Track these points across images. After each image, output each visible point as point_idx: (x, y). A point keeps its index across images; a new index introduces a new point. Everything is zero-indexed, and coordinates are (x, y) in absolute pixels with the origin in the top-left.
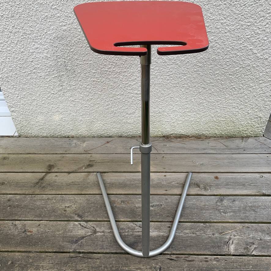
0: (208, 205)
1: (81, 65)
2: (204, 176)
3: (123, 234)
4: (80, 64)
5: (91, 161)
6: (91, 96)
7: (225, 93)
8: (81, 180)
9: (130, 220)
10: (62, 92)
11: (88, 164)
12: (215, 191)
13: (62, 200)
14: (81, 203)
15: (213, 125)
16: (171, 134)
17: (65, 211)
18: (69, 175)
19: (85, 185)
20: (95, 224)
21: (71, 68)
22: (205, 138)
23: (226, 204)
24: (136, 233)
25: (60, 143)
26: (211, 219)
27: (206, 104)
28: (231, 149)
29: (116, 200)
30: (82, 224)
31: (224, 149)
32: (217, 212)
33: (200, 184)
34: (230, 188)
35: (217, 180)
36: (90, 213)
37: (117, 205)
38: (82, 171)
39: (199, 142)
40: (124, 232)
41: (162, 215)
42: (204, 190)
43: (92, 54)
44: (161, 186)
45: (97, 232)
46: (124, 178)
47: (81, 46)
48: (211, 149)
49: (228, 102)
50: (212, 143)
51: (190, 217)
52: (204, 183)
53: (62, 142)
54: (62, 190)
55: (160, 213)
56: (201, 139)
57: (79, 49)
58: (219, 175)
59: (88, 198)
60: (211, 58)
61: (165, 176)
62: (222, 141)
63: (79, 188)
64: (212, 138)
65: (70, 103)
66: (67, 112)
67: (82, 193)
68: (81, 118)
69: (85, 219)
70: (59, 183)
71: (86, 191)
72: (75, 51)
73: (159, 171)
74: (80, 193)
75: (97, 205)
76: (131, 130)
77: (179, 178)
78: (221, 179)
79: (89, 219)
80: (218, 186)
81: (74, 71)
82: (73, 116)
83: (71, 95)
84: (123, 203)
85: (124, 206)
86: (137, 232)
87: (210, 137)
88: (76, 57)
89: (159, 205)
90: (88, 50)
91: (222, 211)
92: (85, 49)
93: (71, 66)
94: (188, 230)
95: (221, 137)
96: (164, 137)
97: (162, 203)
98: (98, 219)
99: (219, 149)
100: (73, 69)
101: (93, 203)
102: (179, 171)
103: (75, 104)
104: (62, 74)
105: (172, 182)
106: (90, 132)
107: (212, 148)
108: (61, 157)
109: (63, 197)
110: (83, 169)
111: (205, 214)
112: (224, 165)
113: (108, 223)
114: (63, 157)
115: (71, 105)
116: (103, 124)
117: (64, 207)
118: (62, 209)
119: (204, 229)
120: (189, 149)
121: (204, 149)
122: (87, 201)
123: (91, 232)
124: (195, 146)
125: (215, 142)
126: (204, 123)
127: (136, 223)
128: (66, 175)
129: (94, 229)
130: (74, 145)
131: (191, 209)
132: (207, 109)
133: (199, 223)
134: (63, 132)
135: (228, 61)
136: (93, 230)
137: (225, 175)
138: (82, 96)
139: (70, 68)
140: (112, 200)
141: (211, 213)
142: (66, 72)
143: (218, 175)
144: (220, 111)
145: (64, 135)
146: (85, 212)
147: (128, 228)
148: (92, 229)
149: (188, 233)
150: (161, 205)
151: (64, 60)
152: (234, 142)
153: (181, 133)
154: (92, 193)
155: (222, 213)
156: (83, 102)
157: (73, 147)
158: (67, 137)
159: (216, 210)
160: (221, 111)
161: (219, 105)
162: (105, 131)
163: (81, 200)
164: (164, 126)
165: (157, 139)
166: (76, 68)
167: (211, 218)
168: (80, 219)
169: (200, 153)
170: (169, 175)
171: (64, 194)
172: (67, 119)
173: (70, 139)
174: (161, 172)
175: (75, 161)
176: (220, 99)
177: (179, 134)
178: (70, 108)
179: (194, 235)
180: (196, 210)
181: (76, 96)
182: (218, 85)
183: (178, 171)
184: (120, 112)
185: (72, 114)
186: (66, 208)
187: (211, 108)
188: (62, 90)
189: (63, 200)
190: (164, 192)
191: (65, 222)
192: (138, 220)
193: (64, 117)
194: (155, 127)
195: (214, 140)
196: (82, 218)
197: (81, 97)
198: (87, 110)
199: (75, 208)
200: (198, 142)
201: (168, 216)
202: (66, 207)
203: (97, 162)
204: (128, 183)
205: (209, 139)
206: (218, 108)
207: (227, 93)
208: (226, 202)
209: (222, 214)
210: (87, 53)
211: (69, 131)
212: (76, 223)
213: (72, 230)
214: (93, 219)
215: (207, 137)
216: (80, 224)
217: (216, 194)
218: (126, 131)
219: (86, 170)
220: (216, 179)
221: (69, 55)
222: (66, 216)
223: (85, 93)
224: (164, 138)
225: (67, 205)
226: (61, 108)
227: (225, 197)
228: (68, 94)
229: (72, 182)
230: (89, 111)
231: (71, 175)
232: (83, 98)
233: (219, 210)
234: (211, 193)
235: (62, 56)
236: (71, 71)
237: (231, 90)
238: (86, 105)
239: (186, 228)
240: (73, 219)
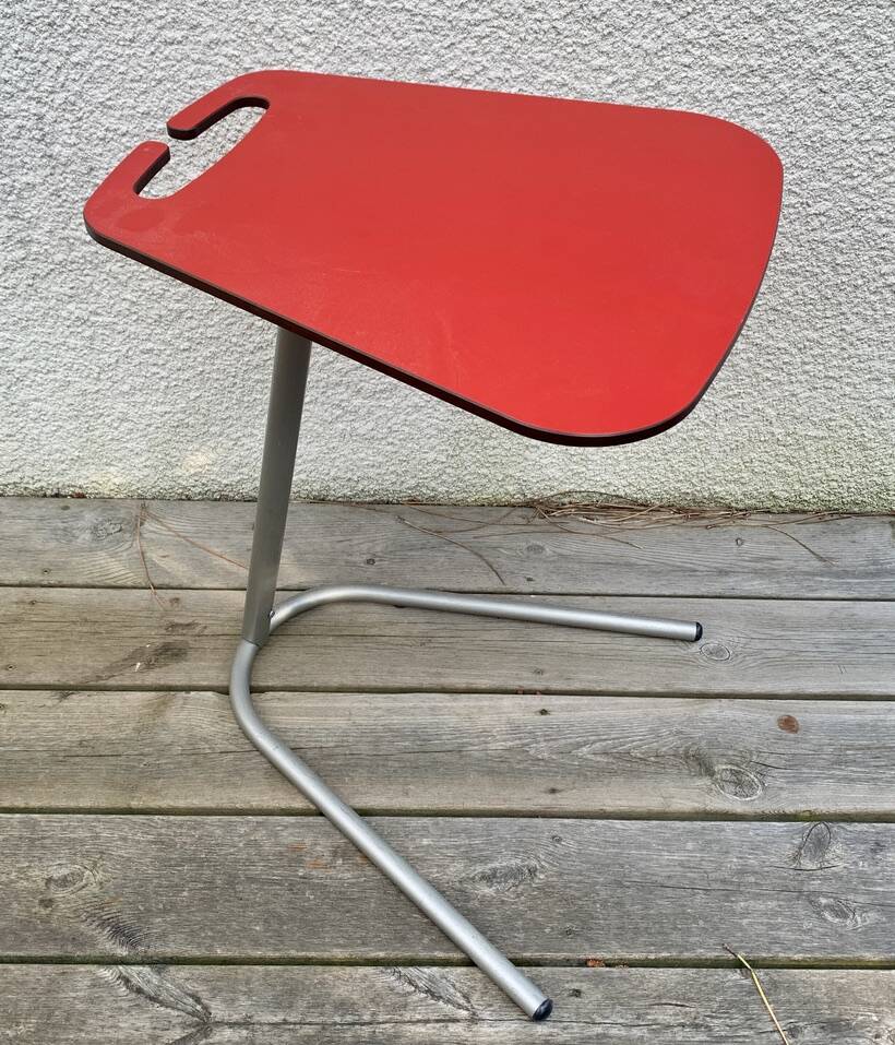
0: (757, 869)
1: (124, 140)
2: (729, 714)
3: (349, 1034)
4: (124, 135)
5: (174, 626)
6: (178, 301)
7: (844, 309)
8: (128, 730)
9: (382, 954)
10: (26, 273)
11: (159, 642)
12: (784, 794)
13: (32, 840)
14: (129, 859)
15: (765, 457)
16: (564, 494)
17: (47, 903)
18: (66, 703)
19: (146, 760)
20: (206, 981)
21: (75, 154)
22: (723, 516)
23: (841, 864)
24: (413, 1028)
25: (18, 527)
26: (776, 948)
27: (749, 360)
28: (847, 573)
29: (308, 841)
30: (136, 981)
31: (814, 575)
32: (801, 908)
33: (714, 760)
34: (853, 780)
35: (792, 735)
36: (173, 917)
37: (314, 873)
38: (127, 682)
39: (696, 534)
40: (353, 1024)
41: (540, 927)
42: (732, 788)
43: (191, 82)
44: (526, 770)
45: (219, 1024)
46: (342, 723)
47: (129, 36)
48: (755, 572)
49: (852, 351)
50: (758, 542)
51: (676, 937)
52: (730, 753)
53: (29, 524)
54: (31, 784)
55: (529, 915)
56: (705, 522)
57: (119, 50)
58: (799, 710)
59: (163, 831)
60: (799, 135)
61: (544, 712)
62: (803, 532)
63: (118, 778)
64: (752, 517)
65: (67, 333)
66: (51, 376)
67: (134, 804)
68: (121, 406)
69: (151, 951)
70: (14, 745)
71: (150, 792)
72: (98, 63)
73: (514, 684)
74: (121, 803)
75: (208, 873)
76: (372, 472)
77: (611, 726)
78: (808, 730)
79: (170, 950)
80: (796, 767)
81: (92, 169)
82: (84, 393)
83: (69, 292)
84: (340, 862)
85: (348, 875)
86: (419, 1021)
87: (746, 512)
88: (99, 95)
89: (520, 870)
90: (167, 58)
91: (823, 901)
92: (153, 53)
93: (73, 140)
94: (670, 1010)
95: (794, 511)
96: (529, 504)
97: (537, 858)
98: (220, 952)
99: (792, 573)
100: (85, 159)
101: (191, 860)
102: (611, 688)
103: (91, 338)
104: (24, 179)
105: (579, 746)
106: (169, 473)
107: (759, 565)
108: (23, 602)
109: (34, 826)
110: (136, 673)
111: (745, 921)
112: (821, 657)
113: (267, 974)
114: (32, 603)
115: (72, 341)
116: (234, 436)
117: (42, 884)
118: (33, 893)
119: (747, 1003)
120: (654, 573)
121: (723, 573)
122: (161, 850)
123: (184, 1026)
124: (676, 555)
125: (768, 538)
126: (727, 449)
127: (412, 971)
128: (49, 703)
129: (199, 1007)
130: (87, 536)
131: (679, 892)
132: (747, 380)
133: (720, 971)
134: (28, 471)
135: (881, 154)
136: (193, 1014)
137: (829, 711)
138: (129, 297)
139: (67, 152)
140: (286, 842)
141: (775, 914)
142: (48, 171)
143: (795, 709)
144: (807, 394)
145: (38, 485)
146: (148, 910)
147: (372, 1000)
148: (189, 1009)
149: (669, 1026)
150: (532, 872)
151: (34, 108)
152: (856, 537)
153: (612, 488)
154: (181, 804)
155: (827, 915)
156: (132, 329)
157: (82, 550)
158: (49, 492)
159: (798, 899)
160: (814, 393)
161: (807, 367)
162: (245, 470)
163: (128, 840)
164: (534, 456)
165: (496, 514)
166: (99, 150)
167: (775, 941)
168: (122, 952)
169: (703, 590)
170: (562, 708)
171: (41, 811)
172: (50, 409)
173: (66, 508)
174: (525, 693)
175: (96, 628)
176: (815, 336)
177: (601, 494)
178: (68, 357)
179: (702, 1037)
180: (700, 898)
181: (99, 295)
182: (817, 270)
183: (603, 687)
184: (323, 384)
185: (77, 386)
186: (52, 886)
187: (768, 379)
188: (23, 266)
189: (35, 844)
190: (544, 801)
191: (49, 968)
192: (423, 955)
193: (35, 400)
194: (492, 460)
195: (766, 526)
196: (133, 945)
197: (126, 305)
198: (155, 369)
199: (96, 890)
200: (693, 533)
201: (569, 932)
202: (49, 881)
203: (206, 632)
204: (364, 748)
205: (745, 522)
206: (802, 378)
207: (855, 310)
208: (840, 856)
209: (825, 920)
210: (159, 74)
211: (64, 466)
212: (106, 973)
213: (81, 1013)
214: (197, 953)
215: (735, 513)
216: (127, 981)
217: (790, 809)
218: (349, 475)
219: (152, 678)
220: (785, 733)
221: (62, 79)
222: (53, 936)
223: (145, 286)
224: (531, 513)
225: (57, 873)
226: (19, 355)
227: (835, 828)
228: (56, 287)
229: (81, 743)
230: (164, 374)
231: (78, 701)
232: (134, 309)
233: (811, 899)
234: (769, 807)
235: (22, 85)
236: (73, 167)
237: (873, 298)
238: (150, 345)
239: (659, 997)
240: (89, 952)
